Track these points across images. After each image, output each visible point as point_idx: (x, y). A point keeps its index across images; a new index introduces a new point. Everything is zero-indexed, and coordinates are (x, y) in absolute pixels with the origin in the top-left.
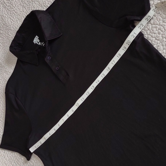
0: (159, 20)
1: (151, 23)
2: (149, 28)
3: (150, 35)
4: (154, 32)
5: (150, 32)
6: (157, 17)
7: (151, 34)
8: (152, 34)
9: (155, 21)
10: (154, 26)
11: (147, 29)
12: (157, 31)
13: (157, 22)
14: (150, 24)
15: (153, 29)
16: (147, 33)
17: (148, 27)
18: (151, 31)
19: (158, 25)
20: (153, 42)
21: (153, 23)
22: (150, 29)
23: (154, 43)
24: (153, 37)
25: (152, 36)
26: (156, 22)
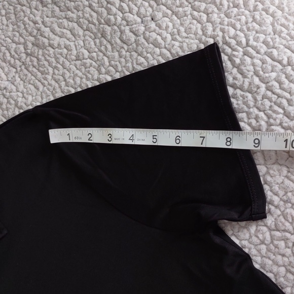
0: (290, 220)
1: (269, 225)
2: (265, 239)
3: (269, 258)
4: (282, 252)
5: (269, 250)
6: (282, 209)
7: (273, 257)
8: (274, 255)
9: (281, 222)
10: (278, 234)
11: (258, 241)
12: (289, 248)
13: (287, 224)
14: (265, 229)
15: (276, 242)
16: (259, 251)
17: (261, 236)
18: (272, 247)
19: (290, 233)
20: (282, 279)
21: (273, 227)
22: (266, 242)
23: (285, 283)
24: (279, 266)
25: (275, 263)
26: (283, 224)
